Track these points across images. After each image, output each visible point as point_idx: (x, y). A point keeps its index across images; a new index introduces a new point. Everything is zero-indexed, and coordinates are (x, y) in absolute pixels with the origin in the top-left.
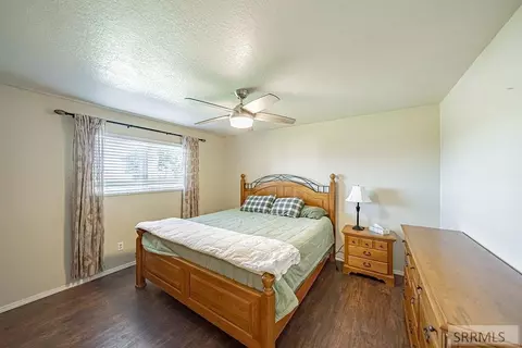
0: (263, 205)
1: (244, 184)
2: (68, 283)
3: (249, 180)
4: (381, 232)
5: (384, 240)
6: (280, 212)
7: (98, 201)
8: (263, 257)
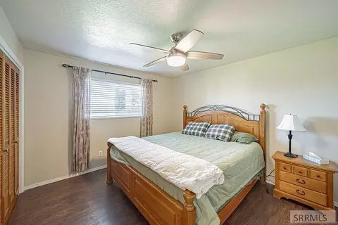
0: (199, 129)
1: (186, 113)
2: (70, 174)
3: (189, 110)
4: (318, 161)
5: (322, 170)
6: (213, 136)
7: (86, 122)
8: (187, 174)
